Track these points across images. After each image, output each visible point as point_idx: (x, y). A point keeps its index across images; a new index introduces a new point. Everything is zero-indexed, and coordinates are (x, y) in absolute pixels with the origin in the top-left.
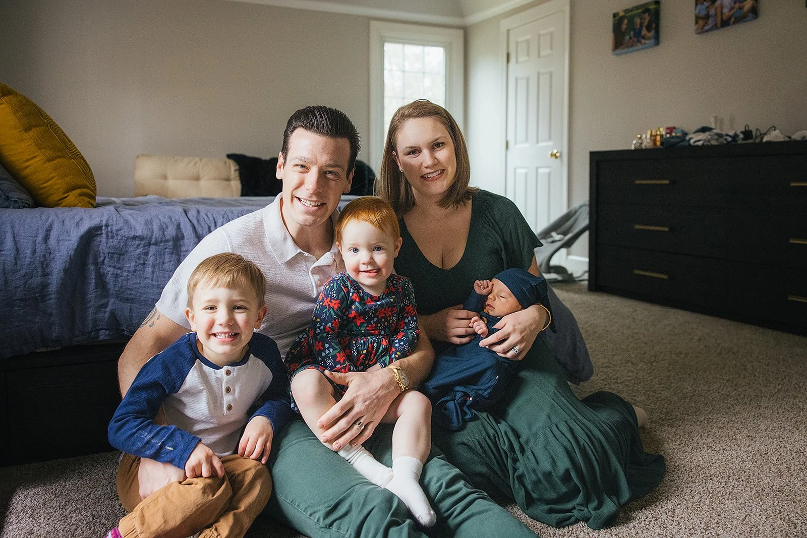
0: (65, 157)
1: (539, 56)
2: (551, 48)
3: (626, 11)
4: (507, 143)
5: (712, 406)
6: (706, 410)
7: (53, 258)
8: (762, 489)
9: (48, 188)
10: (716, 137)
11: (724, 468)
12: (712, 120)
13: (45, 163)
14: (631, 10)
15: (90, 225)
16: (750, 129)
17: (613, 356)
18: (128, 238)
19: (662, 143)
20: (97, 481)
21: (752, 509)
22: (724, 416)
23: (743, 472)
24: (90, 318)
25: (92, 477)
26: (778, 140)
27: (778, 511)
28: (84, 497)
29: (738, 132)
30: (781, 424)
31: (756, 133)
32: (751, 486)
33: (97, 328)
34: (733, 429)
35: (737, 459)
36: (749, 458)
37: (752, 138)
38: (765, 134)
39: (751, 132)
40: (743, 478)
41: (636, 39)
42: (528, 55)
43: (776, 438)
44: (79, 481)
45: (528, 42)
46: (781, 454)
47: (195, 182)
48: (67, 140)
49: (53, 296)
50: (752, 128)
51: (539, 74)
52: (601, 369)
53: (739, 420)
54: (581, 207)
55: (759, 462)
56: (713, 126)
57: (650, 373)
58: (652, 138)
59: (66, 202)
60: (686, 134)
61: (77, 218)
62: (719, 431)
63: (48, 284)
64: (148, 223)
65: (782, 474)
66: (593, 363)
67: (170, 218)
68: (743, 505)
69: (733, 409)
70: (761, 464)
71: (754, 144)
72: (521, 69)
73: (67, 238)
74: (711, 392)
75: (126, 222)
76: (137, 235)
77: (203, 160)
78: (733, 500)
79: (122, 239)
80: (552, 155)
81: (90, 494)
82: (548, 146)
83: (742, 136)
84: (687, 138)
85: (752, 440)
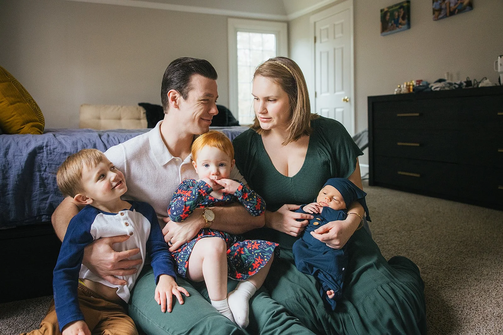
0: (22, 102)
1: (335, 38)
2: (342, 32)
3: (389, 8)
4: (316, 93)
5: (451, 259)
6: (447, 262)
7: (10, 167)
8: (487, 315)
9: (11, 122)
10: (448, 85)
11: (460, 301)
12: (446, 75)
13: (8, 105)
14: (392, 7)
15: (36, 146)
16: (470, 80)
17: (385, 227)
18: (61, 154)
19: (414, 90)
20: (38, 316)
21: (480, 329)
22: (459, 266)
23: (473, 304)
24: (35, 208)
25: (35, 313)
26: (488, 86)
27: (498, 331)
28: (28, 327)
29: (463, 82)
30: (497, 270)
31: (474, 82)
32: (479, 313)
33: (41, 214)
34: (465, 274)
35: (468, 294)
36: (476, 294)
37: (471, 85)
38: (480, 82)
39: (471, 82)
40: (473, 308)
41: (395, 25)
42: (328, 37)
43: (495, 280)
44: (26, 316)
45: (327, 29)
46: (498, 291)
47: (118, 121)
48: (24, 91)
49: (10, 192)
50: (472, 79)
51: (335, 49)
52: (377, 236)
53: (469, 268)
54: (363, 132)
55: (484, 297)
56: (446, 79)
57: (409, 238)
58: (408, 87)
59: (23, 131)
60: (429, 84)
61: (27, 141)
62: (456, 276)
63: (7, 184)
64: (75, 144)
65: (500, 304)
66: (371, 232)
67: (89, 140)
68: (474, 327)
69: (464, 261)
70: (485, 298)
71: (474, 89)
72: (323, 46)
73: (20, 154)
74: (450, 250)
75: (60, 143)
76: (67, 151)
77: (123, 107)
78: (467, 324)
79: (57, 155)
80: (344, 100)
81: (32, 325)
82: (342, 94)
83: (465, 84)
84: (430, 86)
85: (478, 281)
